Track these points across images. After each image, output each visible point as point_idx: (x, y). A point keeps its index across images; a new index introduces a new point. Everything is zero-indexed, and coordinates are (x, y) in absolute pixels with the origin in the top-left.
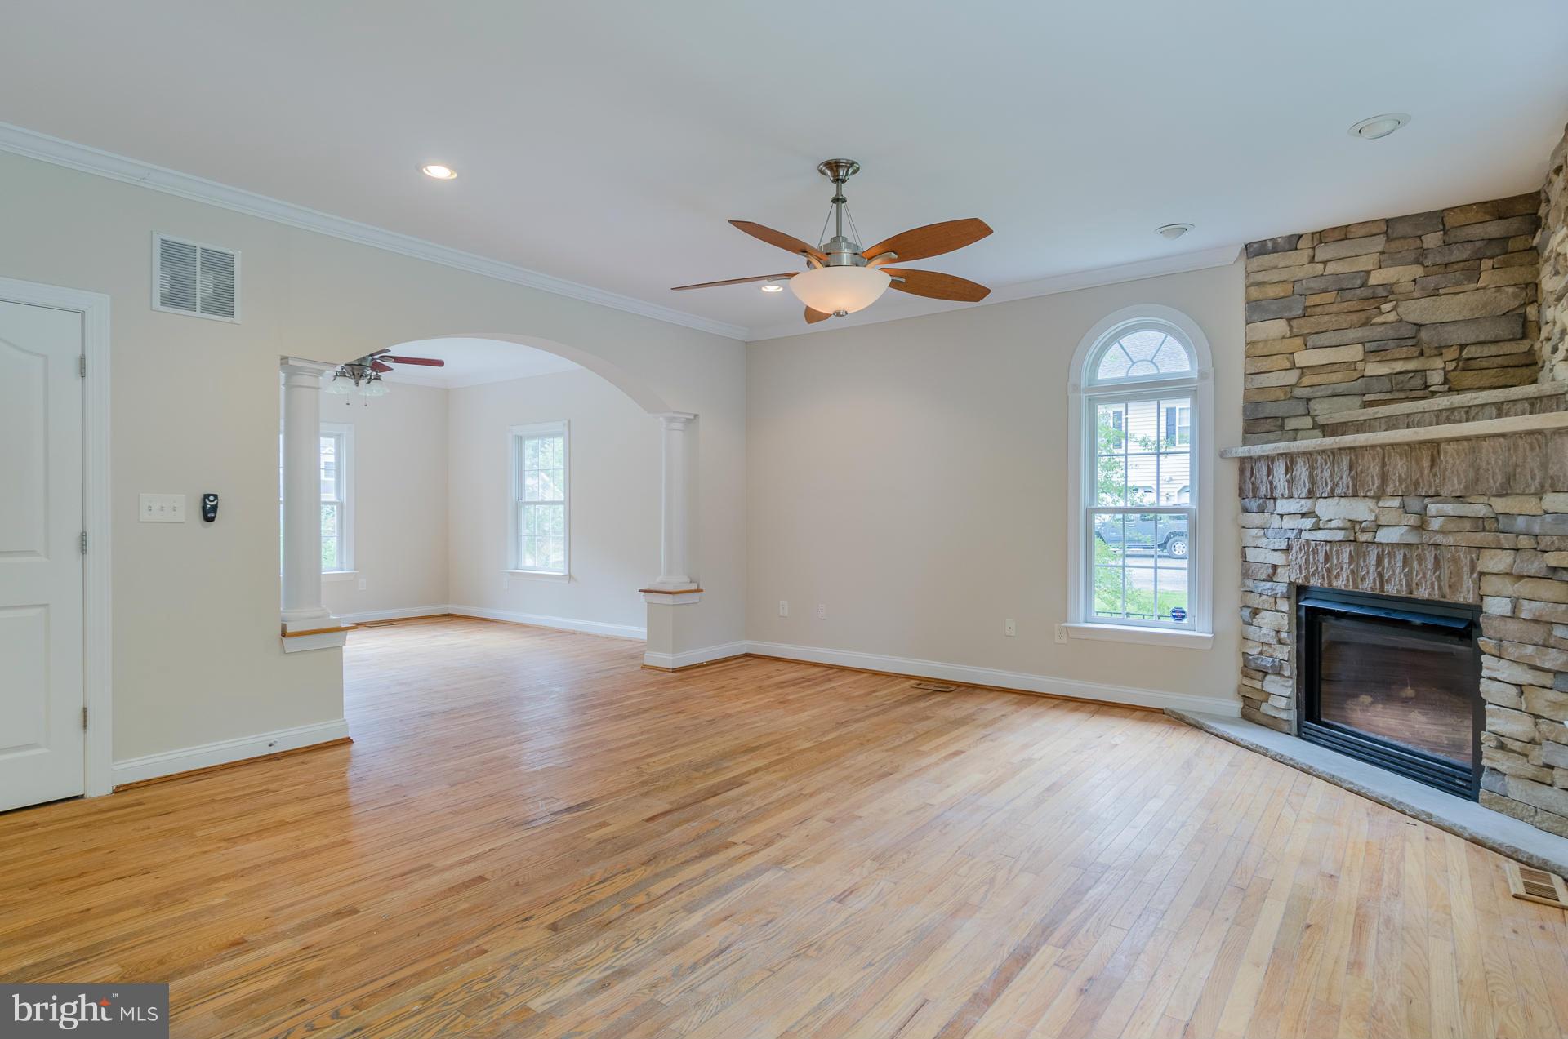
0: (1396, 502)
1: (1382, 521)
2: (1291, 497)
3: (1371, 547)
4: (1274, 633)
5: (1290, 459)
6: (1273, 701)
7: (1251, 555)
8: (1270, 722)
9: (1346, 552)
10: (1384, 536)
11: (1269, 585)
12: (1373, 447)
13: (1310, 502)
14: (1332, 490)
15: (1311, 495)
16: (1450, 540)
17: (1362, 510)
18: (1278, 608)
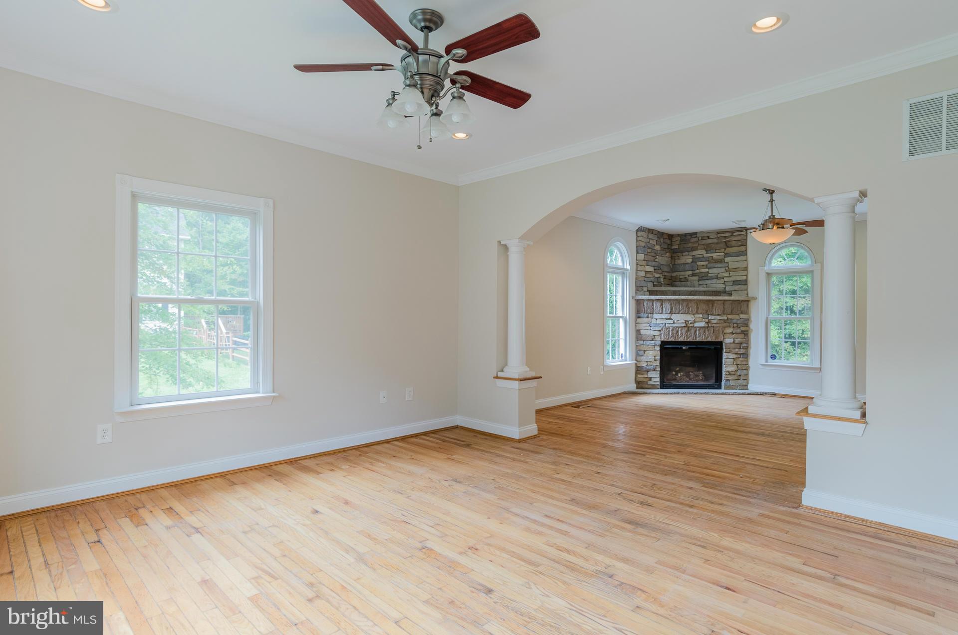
0: (701, 316)
1: (696, 321)
2: (662, 313)
3: (693, 328)
4: (653, 358)
5: (662, 301)
6: (653, 379)
7: (642, 332)
8: (651, 387)
9: (684, 331)
10: (696, 325)
11: (653, 342)
12: (694, 300)
13: (670, 315)
14: (679, 311)
15: (671, 313)
16: (718, 325)
17: (690, 318)
18: (655, 349)
